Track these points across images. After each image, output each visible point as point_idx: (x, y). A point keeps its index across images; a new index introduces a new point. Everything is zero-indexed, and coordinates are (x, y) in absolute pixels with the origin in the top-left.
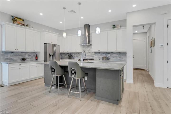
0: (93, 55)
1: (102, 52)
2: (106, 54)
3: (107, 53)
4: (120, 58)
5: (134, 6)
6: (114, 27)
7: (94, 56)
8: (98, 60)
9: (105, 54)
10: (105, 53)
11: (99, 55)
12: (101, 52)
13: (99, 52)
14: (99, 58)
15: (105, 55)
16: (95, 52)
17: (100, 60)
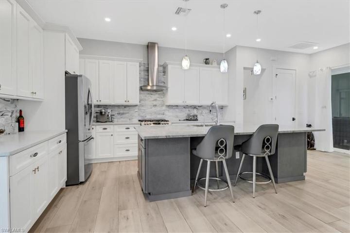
0: (164, 110)
1: (182, 106)
2: (190, 109)
3: (192, 108)
4: (212, 116)
5: (259, 40)
6: (207, 61)
7: (165, 113)
8: (176, 122)
9: (187, 110)
10: (188, 108)
11: (177, 110)
12: (180, 106)
13: (177, 106)
14: (177, 117)
15: (189, 111)
16: (169, 106)
17: (181, 121)
